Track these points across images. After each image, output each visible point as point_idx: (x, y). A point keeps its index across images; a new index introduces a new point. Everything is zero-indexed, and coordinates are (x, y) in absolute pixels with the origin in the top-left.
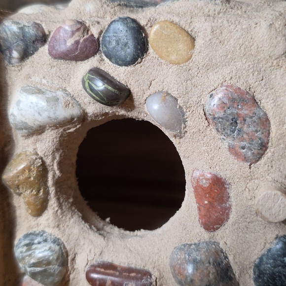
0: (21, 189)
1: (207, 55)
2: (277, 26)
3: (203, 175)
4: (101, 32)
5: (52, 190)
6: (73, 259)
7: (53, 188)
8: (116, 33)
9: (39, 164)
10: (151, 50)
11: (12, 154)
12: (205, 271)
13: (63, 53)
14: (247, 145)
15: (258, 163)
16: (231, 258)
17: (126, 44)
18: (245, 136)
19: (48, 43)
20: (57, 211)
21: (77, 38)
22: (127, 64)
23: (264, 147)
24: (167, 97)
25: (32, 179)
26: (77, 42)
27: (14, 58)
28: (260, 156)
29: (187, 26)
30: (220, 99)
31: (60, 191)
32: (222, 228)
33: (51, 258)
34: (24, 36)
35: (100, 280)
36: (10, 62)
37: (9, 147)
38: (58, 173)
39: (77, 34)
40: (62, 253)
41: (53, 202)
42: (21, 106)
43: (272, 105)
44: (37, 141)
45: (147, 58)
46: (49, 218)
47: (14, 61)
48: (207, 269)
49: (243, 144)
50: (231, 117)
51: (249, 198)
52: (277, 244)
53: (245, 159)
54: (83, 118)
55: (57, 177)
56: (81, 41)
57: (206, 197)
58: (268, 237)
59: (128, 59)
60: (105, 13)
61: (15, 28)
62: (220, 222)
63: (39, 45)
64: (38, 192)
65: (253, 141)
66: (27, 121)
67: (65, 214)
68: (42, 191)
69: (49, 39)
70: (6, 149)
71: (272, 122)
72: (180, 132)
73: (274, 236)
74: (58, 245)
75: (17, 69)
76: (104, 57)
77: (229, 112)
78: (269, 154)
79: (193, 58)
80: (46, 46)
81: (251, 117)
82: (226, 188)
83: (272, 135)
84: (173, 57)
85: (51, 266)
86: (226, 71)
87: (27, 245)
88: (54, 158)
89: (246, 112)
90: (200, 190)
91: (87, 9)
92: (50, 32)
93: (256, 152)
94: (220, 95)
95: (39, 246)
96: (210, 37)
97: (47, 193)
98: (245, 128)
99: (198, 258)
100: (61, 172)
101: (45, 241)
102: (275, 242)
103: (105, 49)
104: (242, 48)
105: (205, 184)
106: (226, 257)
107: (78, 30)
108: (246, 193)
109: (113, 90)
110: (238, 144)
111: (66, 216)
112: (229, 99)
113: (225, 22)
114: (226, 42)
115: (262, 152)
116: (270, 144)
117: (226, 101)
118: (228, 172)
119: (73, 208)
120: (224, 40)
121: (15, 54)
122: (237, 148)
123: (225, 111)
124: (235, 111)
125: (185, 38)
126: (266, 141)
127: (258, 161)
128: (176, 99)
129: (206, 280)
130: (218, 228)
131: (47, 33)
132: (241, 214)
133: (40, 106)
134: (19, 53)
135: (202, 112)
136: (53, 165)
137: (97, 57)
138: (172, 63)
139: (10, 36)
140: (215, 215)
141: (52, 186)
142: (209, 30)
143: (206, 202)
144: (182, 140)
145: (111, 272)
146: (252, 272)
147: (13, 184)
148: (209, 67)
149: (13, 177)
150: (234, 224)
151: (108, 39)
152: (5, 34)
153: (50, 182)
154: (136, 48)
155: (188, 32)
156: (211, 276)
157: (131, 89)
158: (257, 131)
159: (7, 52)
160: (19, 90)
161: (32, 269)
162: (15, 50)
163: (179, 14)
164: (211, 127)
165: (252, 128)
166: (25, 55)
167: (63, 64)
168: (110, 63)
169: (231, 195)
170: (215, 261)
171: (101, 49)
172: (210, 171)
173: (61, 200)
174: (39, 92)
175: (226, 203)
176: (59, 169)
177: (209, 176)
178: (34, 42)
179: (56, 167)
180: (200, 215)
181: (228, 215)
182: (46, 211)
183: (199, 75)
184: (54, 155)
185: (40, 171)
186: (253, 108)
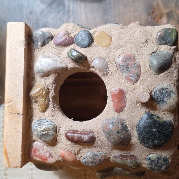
0: (38, 99)
1: (117, 43)
2: (142, 32)
3: (115, 89)
4: (75, 36)
5: (51, 100)
6: (59, 130)
7: (52, 99)
8: (81, 35)
9: (47, 88)
10: (95, 42)
11: (34, 85)
12: (117, 126)
13: (60, 43)
14: (133, 75)
15: (137, 83)
16: (127, 123)
17: (85, 40)
18: (132, 72)
19: (53, 39)
20: (53, 109)
21: (66, 37)
22: (85, 47)
23: (139, 76)
24: (102, 59)
25: (43, 94)
26: (66, 39)
27: (39, 45)
28: (137, 80)
29: (109, 33)
30: (122, 58)
31: (54, 101)
32: (123, 111)
33: (50, 127)
34: (44, 36)
35: (72, 136)
36: (37, 47)
37: (33, 83)
38: (53, 93)
39: (66, 35)
40: (55, 126)
41: (51, 105)
42: (42, 63)
43: (142, 60)
44: (46, 79)
45: (93, 45)
46: (49, 112)
47: (38, 46)
48: (118, 125)
49: (131, 75)
50: (126, 65)
51: (134, 97)
52: (145, 115)
53: (132, 81)
54: (66, 69)
55: (53, 95)
56: (68, 38)
57: (116, 98)
58: (142, 113)
59: (86, 45)
60: (76, 29)
61: (41, 33)
62: (122, 108)
63: (50, 40)
64: (46, 100)
65: (135, 74)
66: (44, 69)
67: (55, 111)
68: (47, 100)
69: (54, 38)
70: (32, 83)
71: (142, 67)
72: (106, 73)
73: (144, 112)
74: (53, 123)
75: (39, 49)
76: (76, 45)
77: (125, 63)
78: (141, 79)
79: (112, 45)
80: (53, 41)
81: (134, 65)
82: (124, 94)
83: (142, 72)
84: (104, 44)
85: (50, 131)
86: (124, 49)
87: (39, 124)
88: (53, 87)
89: (132, 63)
90: (114, 95)
91: (69, 28)
92: (54, 35)
93: (136, 78)
94: (122, 57)
95: (44, 123)
96: (118, 36)
97: (49, 101)
98: (132, 69)
99: (114, 121)
100: (55, 93)
101: (47, 121)
102: (144, 114)
103: (77, 42)
104: (130, 40)
105: (116, 92)
106: (125, 122)
107: (67, 34)
108: (132, 95)
109: (81, 55)
110: (129, 75)
111: (56, 112)
112: (125, 58)
113: (123, 31)
114: (124, 38)
115: (138, 78)
116: (141, 75)
117: (124, 59)
118: (125, 87)
119: (59, 110)
120: (123, 37)
121: (40, 43)
122: (129, 77)
123: (124, 63)
124: (128, 63)
125: (108, 37)
126: (140, 74)
127: (137, 82)
128: (105, 59)
129: (117, 129)
130: (121, 111)
131: (53, 36)
132: (131, 104)
133: (50, 62)
134: (41, 43)
135: (115, 64)
136: (52, 90)
137: (73, 45)
138: (103, 47)
139: (38, 36)
140: (120, 105)
141: (51, 98)
142: (117, 34)
143: (117, 100)
144: (107, 77)
145: (77, 132)
146: (136, 128)
147: (35, 96)
148: (117, 47)
149: (35, 93)
150: (128, 109)
151: (78, 38)
152: (36, 35)
153: (50, 97)
154: (89, 40)
155: (109, 35)
156: (120, 128)
157: (87, 57)
158: (136, 70)
159: (36, 43)
160: (41, 57)
161: (41, 133)
162: (40, 42)
163: (106, 29)
164: (118, 70)
165: (134, 69)
166: (44, 44)
167: (59, 48)
168: (79, 47)
169: (127, 96)
170: (121, 123)
171: (75, 42)
172: (118, 87)
173: (54, 105)
174: (50, 57)
175: (124, 100)
176: (54, 92)
177: (118, 89)
178: (48, 39)
179: (53, 91)
180: (114, 106)
181: (125, 105)
182: (48, 109)
183: (114, 51)
184: (53, 85)
185: (47, 91)
186: (134, 62)
